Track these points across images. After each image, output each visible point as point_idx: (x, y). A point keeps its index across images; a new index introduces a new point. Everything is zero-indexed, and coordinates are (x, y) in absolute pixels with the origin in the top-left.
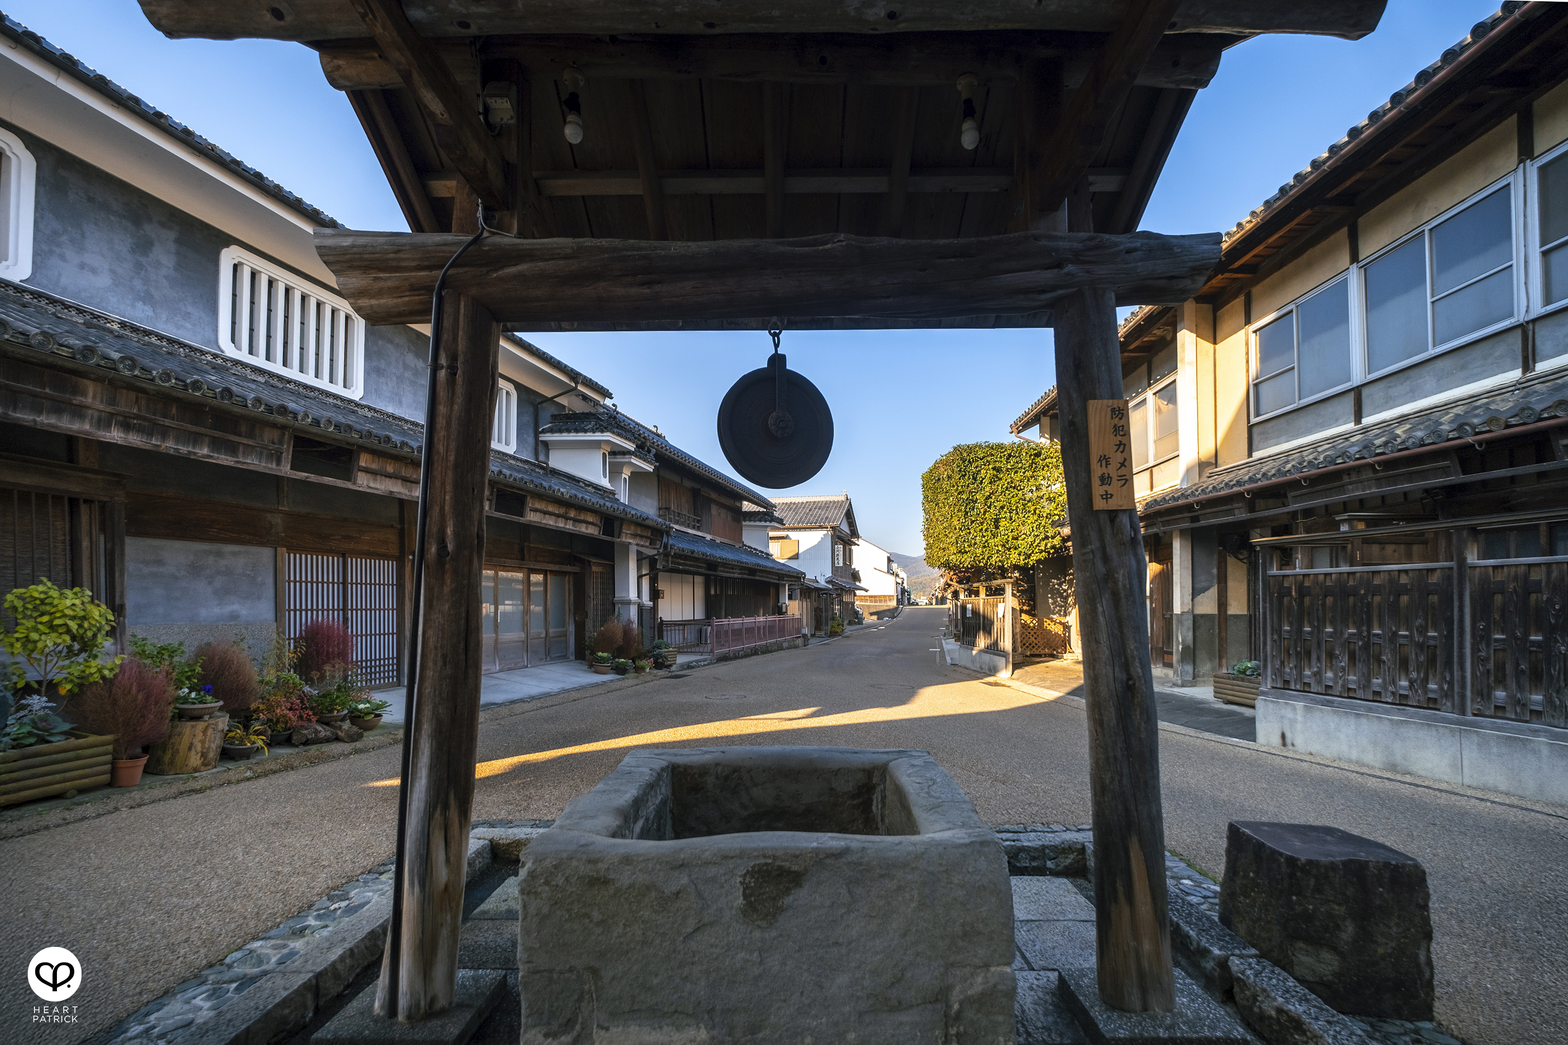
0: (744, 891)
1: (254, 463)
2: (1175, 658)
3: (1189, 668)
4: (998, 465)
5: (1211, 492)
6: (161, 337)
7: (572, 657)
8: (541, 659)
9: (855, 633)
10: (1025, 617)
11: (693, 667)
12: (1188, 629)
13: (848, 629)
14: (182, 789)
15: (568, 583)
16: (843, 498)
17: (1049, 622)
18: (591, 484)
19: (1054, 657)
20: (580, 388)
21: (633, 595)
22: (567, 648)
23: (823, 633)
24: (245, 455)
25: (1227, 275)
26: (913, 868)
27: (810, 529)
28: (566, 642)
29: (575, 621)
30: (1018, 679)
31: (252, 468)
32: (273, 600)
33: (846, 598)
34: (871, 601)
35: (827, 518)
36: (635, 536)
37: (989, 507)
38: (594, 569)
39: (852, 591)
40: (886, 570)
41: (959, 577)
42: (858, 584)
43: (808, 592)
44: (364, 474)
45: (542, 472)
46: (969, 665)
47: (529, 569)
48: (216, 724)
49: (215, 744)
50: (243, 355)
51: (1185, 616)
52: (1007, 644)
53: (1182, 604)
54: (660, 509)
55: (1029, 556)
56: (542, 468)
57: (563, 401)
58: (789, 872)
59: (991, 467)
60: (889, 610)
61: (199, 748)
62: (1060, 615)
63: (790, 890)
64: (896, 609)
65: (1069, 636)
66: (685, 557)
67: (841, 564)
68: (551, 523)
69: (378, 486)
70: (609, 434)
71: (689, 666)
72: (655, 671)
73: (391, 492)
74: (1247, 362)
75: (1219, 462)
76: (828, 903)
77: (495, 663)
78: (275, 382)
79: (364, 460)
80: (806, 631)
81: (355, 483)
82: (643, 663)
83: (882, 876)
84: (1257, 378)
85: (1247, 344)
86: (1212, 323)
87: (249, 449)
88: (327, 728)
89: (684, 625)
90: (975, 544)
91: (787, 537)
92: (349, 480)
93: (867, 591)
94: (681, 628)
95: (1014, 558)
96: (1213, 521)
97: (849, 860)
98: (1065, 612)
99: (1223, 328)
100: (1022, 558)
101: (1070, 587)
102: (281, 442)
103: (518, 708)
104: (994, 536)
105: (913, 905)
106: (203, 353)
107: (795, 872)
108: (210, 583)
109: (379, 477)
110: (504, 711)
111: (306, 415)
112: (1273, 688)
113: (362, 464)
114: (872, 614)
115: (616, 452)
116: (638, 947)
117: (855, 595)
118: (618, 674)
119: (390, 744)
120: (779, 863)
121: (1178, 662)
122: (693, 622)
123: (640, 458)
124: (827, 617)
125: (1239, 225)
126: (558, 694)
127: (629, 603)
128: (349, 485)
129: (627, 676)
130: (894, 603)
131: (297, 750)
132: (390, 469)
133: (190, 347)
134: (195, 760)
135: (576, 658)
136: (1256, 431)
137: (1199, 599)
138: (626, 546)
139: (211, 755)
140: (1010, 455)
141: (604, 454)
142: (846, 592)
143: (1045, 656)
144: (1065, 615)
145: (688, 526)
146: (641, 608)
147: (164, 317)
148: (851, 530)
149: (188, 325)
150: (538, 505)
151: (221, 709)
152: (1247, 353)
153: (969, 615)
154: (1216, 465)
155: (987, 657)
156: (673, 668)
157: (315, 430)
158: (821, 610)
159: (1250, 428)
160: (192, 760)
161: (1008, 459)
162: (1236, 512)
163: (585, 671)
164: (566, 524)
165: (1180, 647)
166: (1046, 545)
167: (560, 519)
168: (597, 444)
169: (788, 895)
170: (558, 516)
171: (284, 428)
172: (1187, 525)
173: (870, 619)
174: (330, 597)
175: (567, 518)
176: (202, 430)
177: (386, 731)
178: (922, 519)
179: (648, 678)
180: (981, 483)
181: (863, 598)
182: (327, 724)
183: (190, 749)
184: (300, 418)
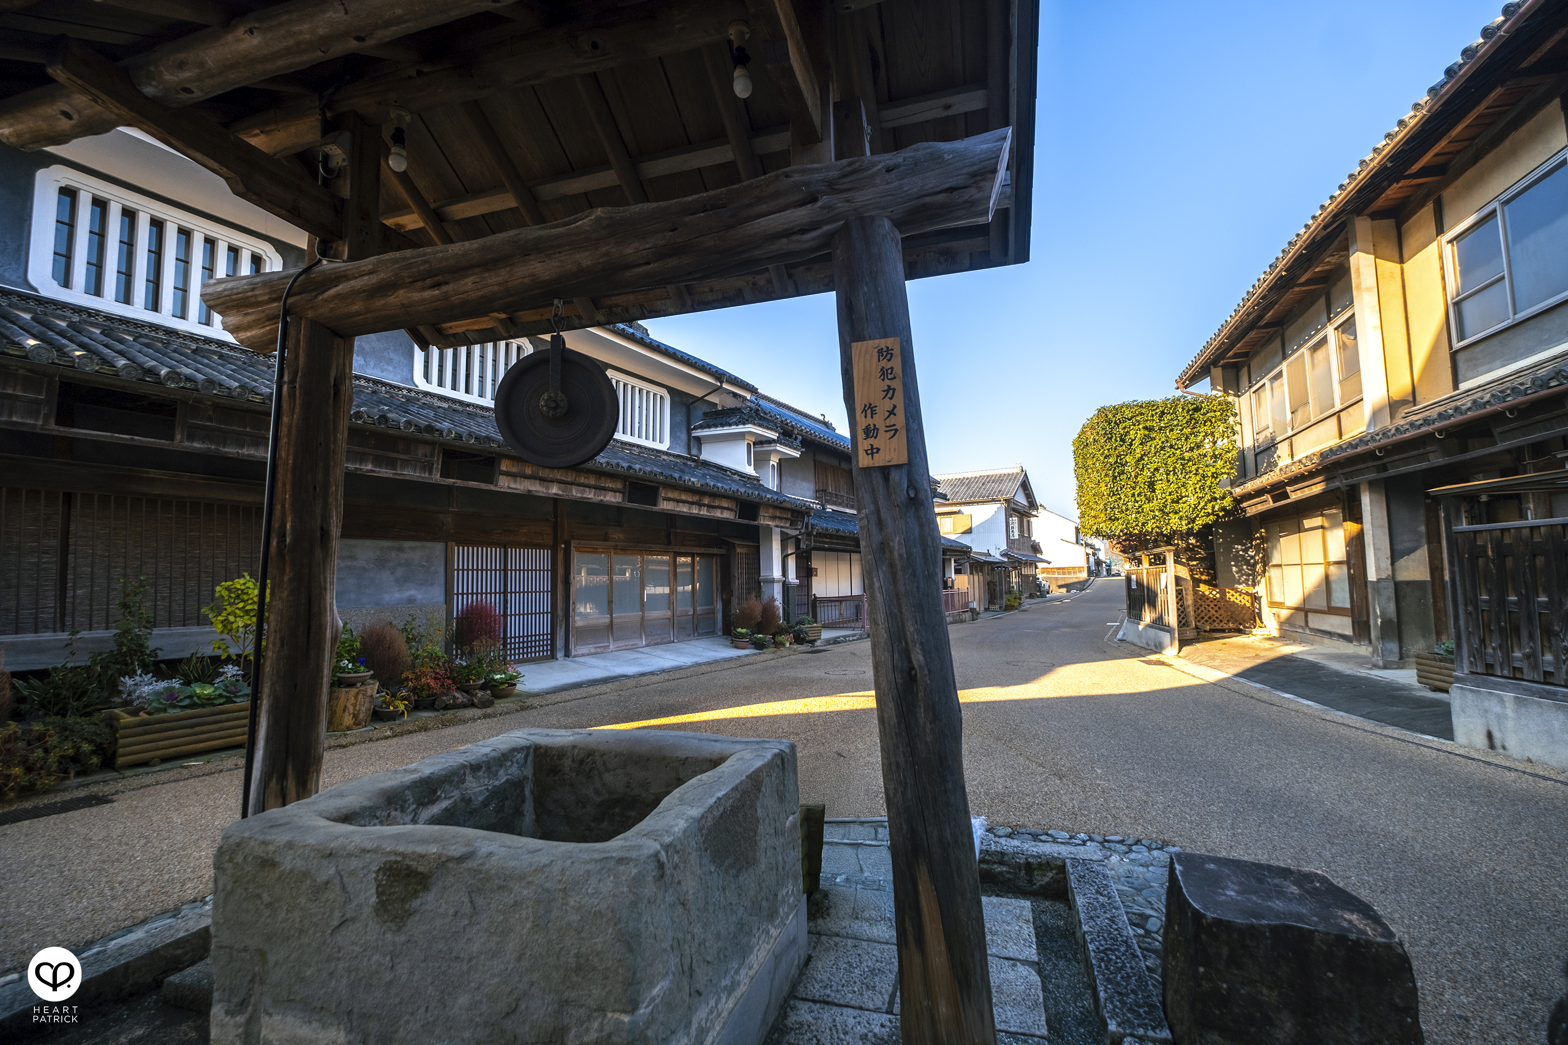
0: (377, 888)
1: (410, 474)
2: (1374, 634)
3: (1394, 646)
4: (1148, 424)
5: (1394, 435)
6: (368, 380)
7: (720, 633)
8: (689, 635)
9: (1034, 607)
10: (1203, 588)
11: (839, 643)
12: (1389, 599)
13: (1027, 603)
14: (332, 744)
15: (715, 565)
16: (1018, 470)
17: (1232, 592)
18: (736, 473)
19: (1240, 632)
20: (725, 386)
21: (777, 573)
22: (714, 624)
23: (997, 607)
24: (402, 468)
25: (1402, 183)
26: (528, 883)
27: (983, 502)
28: (714, 619)
29: (723, 600)
30: (1184, 657)
31: (407, 478)
32: (443, 586)
33: (1026, 571)
34: (1059, 573)
35: (1000, 491)
36: (774, 518)
37: (1142, 470)
38: (739, 550)
39: (1033, 564)
40: (1074, 541)
41: (1124, 546)
42: (1039, 556)
43: (979, 566)
44: (505, 477)
45: (693, 464)
46: (1136, 641)
47: (675, 552)
48: (366, 691)
49: (364, 708)
50: (434, 388)
51: (1382, 584)
52: (1172, 619)
53: (1378, 569)
54: (817, 492)
55: (1194, 521)
56: (694, 461)
57: (714, 399)
58: (418, 873)
59: (1141, 426)
60: (1079, 582)
61: (351, 711)
62: (1248, 585)
63: (419, 892)
64: (1087, 580)
65: (1260, 609)
66: (831, 536)
67: (1016, 537)
68: (685, 510)
69: (518, 487)
70: (750, 425)
71: (835, 641)
72: (795, 646)
73: (529, 491)
74: (1443, 278)
75: (1418, 399)
76: (451, 912)
77: (641, 638)
78: (457, 407)
79: (505, 466)
80: (975, 605)
81: (496, 485)
82: (780, 638)
83: (500, 888)
84: (1458, 295)
85: (1441, 257)
86: (1396, 240)
87: (405, 464)
88: (465, 695)
89: (841, 601)
90: (1127, 510)
91: (959, 512)
92: (491, 483)
93: (1049, 563)
94: (837, 603)
95: (1175, 523)
96: (1404, 469)
97: (470, 865)
98: (1253, 581)
99: (1410, 243)
100: (1184, 523)
101: (1257, 553)
102: (432, 456)
103: (645, 680)
104: (1149, 500)
105: (529, 925)
106: (400, 389)
107: (422, 873)
108: (392, 573)
109: (518, 479)
110: (632, 682)
111: (450, 431)
112: (1472, 673)
113: (503, 468)
114: (1060, 587)
115: (761, 442)
116: (297, 935)
117: (1036, 568)
118: (756, 649)
119: (517, 711)
120: (407, 862)
121: (1377, 638)
122: (851, 598)
123: (786, 446)
124: (1001, 590)
125: (1401, 123)
126: (689, 667)
127: (773, 581)
128: (492, 487)
129: (765, 650)
130: (1084, 575)
131: (436, 714)
132: (528, 471)
133: (391, 386)
134: (348, 720)
135: (724, 634)
136: (1461, 357)
137: (1402, 562)
138: (769, 530)
139: (361, 716)
140: (1163, 413)
141: (749, 445)
142: (1026, 563)
143: (1230, 630)
144: (1254, 585)
145: (847, 507)
146: (786, 586)
147: (372, 364)
148: (1029, 502)
149: (391, 368)
150: (670, 495)
151: (372, 677)
152: (1442, 268)
153: (1134, 587)
154: (1414, 402)
155: (1152, 632)
156: (818, 643)
157: (457, 443)
158: (994, 584)
159: (1454, 355)
160: (346, 720)
161: (1161, 417)
162: (1431, 456)
163: (726, 646)
164: (700, 510)
165: (1379, 621)
166: (1213, 507)
167: (694, 506)
168: (741, 436)
169: (416, 898)
170: (692, 503)
171: (433, 444)
172: (1373, 476)
173: (1057, 592)
174: (493, 582)
175: (700, 505)
176: (367, 450)
177: (519, 699)
178: (1075, 487)
179: (786, 653)
180: (1131, 444)
181: (1045, 570)
182: (467, 692)
183: (344, 711)
184: (444, 434)
